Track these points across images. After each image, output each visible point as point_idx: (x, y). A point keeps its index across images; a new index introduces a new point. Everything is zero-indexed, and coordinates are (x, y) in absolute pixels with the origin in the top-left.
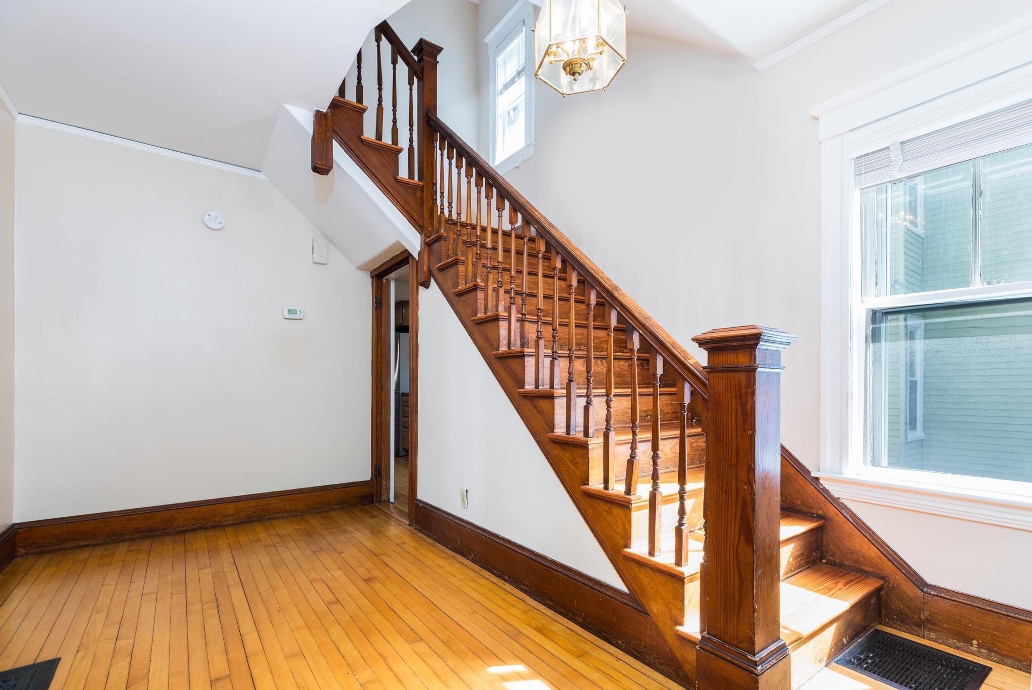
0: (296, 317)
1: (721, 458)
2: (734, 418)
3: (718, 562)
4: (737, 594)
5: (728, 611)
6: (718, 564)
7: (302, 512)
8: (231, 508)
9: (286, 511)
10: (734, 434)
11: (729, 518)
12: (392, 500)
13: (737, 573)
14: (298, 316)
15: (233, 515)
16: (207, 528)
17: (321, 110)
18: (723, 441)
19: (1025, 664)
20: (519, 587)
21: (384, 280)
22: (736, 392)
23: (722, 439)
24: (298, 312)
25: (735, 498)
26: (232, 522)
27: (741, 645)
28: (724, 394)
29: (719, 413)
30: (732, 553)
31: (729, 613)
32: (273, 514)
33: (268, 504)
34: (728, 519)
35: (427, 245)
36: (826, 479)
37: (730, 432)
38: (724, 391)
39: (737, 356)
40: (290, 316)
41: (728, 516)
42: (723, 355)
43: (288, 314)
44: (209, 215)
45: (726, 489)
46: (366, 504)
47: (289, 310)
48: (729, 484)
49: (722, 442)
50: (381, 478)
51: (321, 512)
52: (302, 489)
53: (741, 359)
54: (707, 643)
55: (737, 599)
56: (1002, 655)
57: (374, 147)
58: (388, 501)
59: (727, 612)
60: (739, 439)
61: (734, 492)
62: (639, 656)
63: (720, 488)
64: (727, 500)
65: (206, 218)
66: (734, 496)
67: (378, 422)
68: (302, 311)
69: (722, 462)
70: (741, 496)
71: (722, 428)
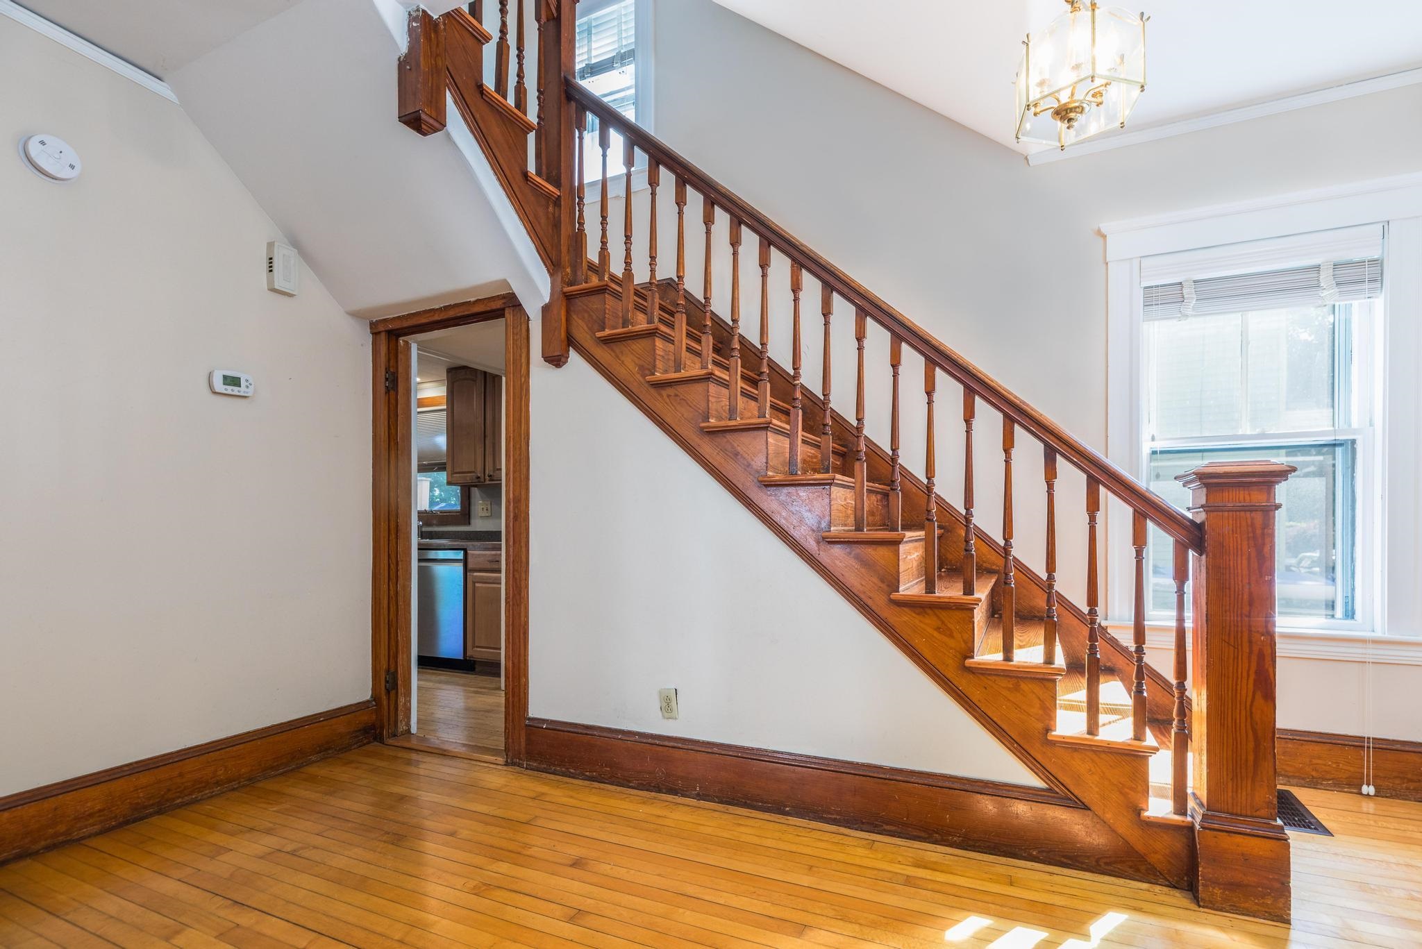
0: (239, 392)
1: (1228, 608)
2: (1245, 562)
3: (1224, 725)
4: (1251, 758)
5: (1239, 779)
6: (1224, 728)
7: (250, 779)
8: (94, 799)
9: (217, 783)
10: (1245, 581)
11: (1240, 673)
12: (414, 729)
13: (1250, 732)
14: (242, 390)
15: (100, 811)
16: (37, 853)
17: (429, 12)
18: (1230, 589)
19: (1308, 780)
20: (822, 818)
21: (401, 341)
22: (1248, 534)
23: (1227, 587)
24: (243, 383)
25: (1248, 651)
26: (97, 828)
27: (1258, 813)
28: (1231, 535)
29: (1224, 558)
30: (1243, 713)
31: (1239, 782)
32: (191, 794)
33: (181, 775)
34: (1237, 677)
35: (566, 296)
36: (1113, 627)
37: (1240, 579)
38: (1231, 532)
39: (1249, 494)
40: (226, 389)
41: (1237, 672)
42: (1228, 492)
43: (224, 384)
44: (43, 143)
45: (1234, 643)
46: (364, 745)
47: (225, 377)
48: (1239, 636)
49: (1228, 591)
50: (397, 693)
51: (285, 772)
52: (249, 732)
53: (1257, 497)
54: (1212, 821)
55: (1251, 763)
56: (1288, 777)
57: (497, 110)
58: (409, 731)
59: (1237, 782)
60: (1253, 585)
61: (1246, 645)
62: (1070, 862)
63: (1225, 641)
64: (1236, 655)
65: (34, 149)
66: (1246, 649)
67: (392, 593)
68: (250, 381)
69: (1228, 613)
70: (1256, 649)
71: (1228, 575)
